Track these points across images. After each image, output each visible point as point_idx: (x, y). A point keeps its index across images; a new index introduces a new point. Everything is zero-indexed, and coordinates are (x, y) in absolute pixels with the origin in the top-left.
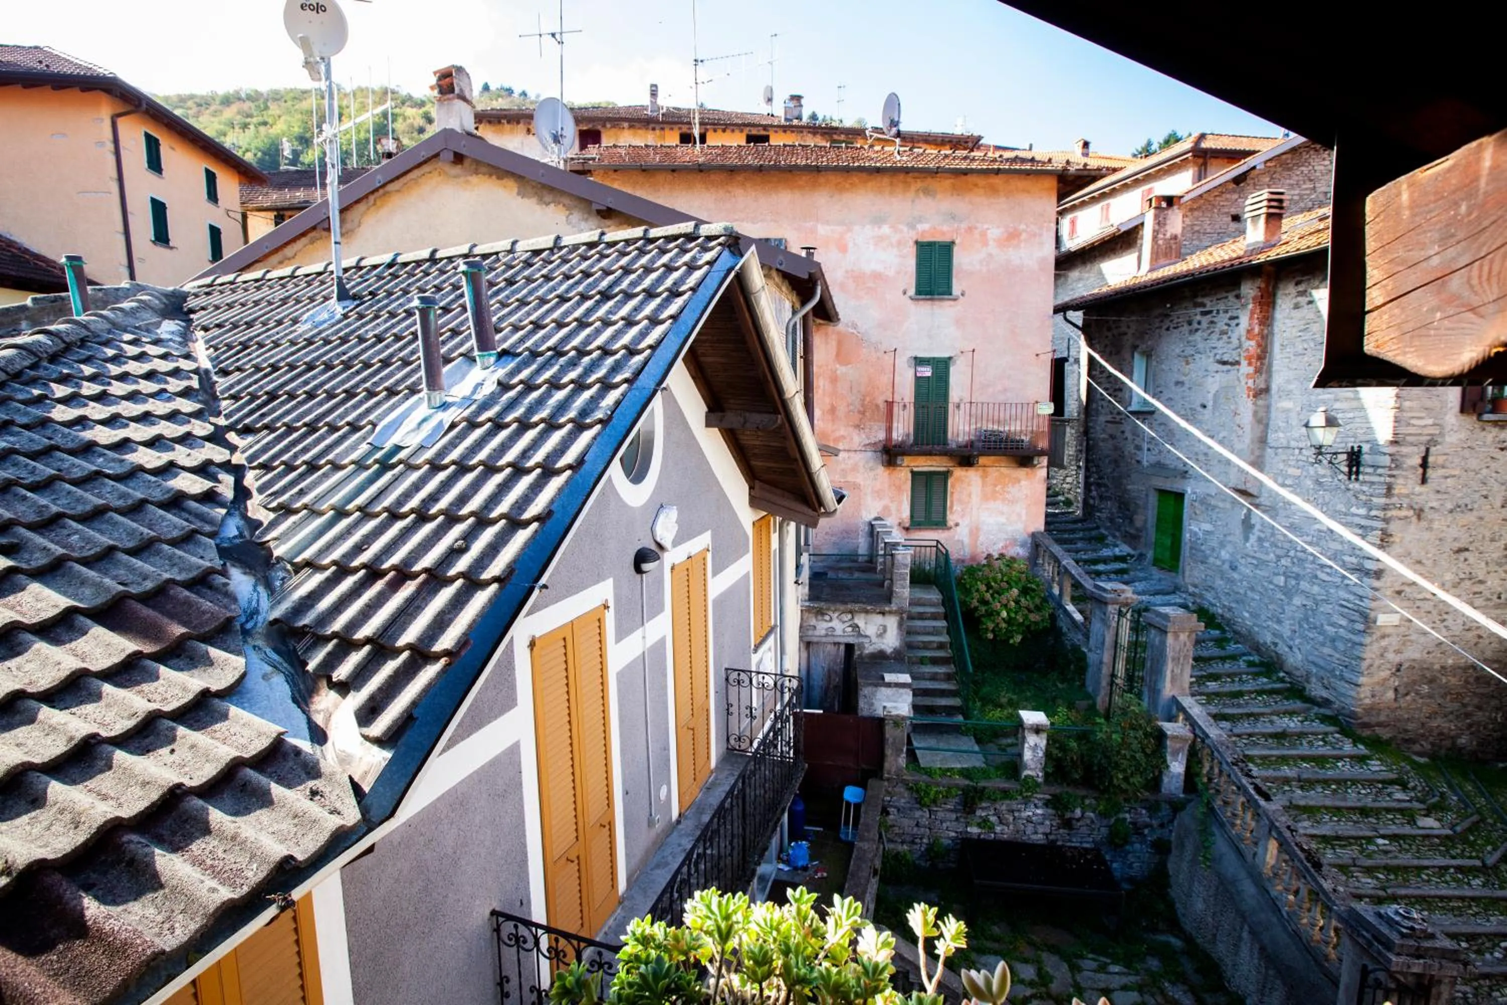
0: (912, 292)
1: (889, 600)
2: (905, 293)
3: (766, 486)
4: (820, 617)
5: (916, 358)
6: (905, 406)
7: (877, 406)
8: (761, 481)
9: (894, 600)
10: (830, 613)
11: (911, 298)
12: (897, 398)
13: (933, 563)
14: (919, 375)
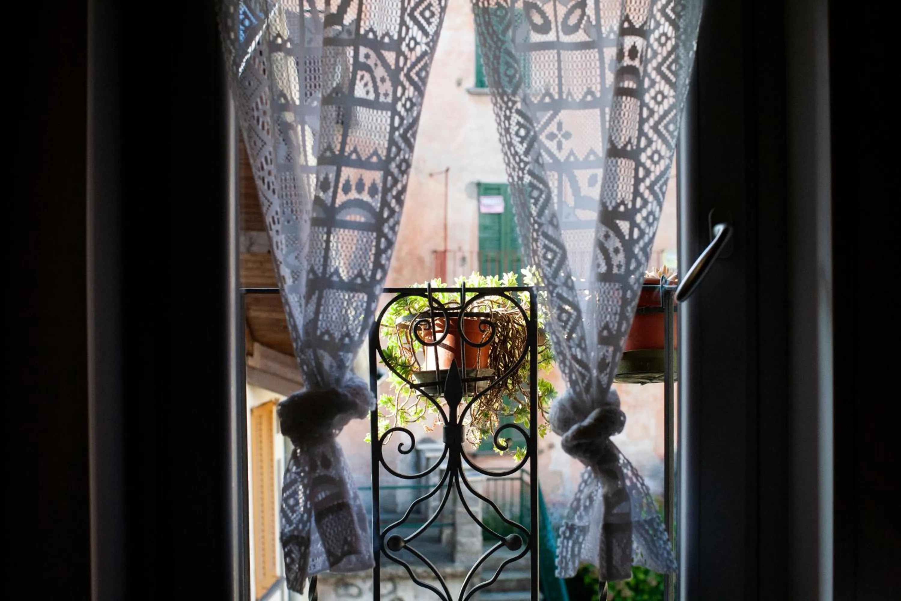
0: (470, 82)
1: (450, 557)
2: (459, 84)
3: (271, 352)
4: (341, 591)
5: (479, 185)
6: (464, 259)
7: (421, 260)
8: (263, 344)
9: (459, 557)
10: (359, 583)
11: (470, 92)
12: (452, 246)
13: (517, 510)
14: (484, 210)
